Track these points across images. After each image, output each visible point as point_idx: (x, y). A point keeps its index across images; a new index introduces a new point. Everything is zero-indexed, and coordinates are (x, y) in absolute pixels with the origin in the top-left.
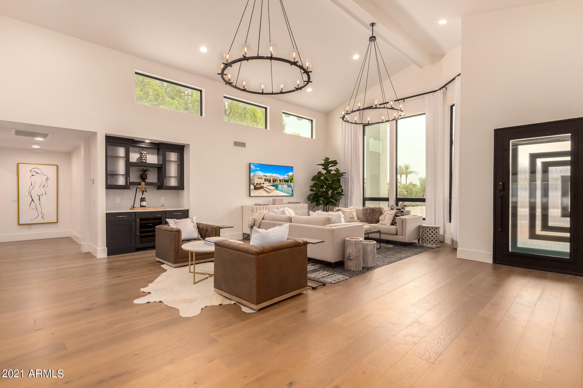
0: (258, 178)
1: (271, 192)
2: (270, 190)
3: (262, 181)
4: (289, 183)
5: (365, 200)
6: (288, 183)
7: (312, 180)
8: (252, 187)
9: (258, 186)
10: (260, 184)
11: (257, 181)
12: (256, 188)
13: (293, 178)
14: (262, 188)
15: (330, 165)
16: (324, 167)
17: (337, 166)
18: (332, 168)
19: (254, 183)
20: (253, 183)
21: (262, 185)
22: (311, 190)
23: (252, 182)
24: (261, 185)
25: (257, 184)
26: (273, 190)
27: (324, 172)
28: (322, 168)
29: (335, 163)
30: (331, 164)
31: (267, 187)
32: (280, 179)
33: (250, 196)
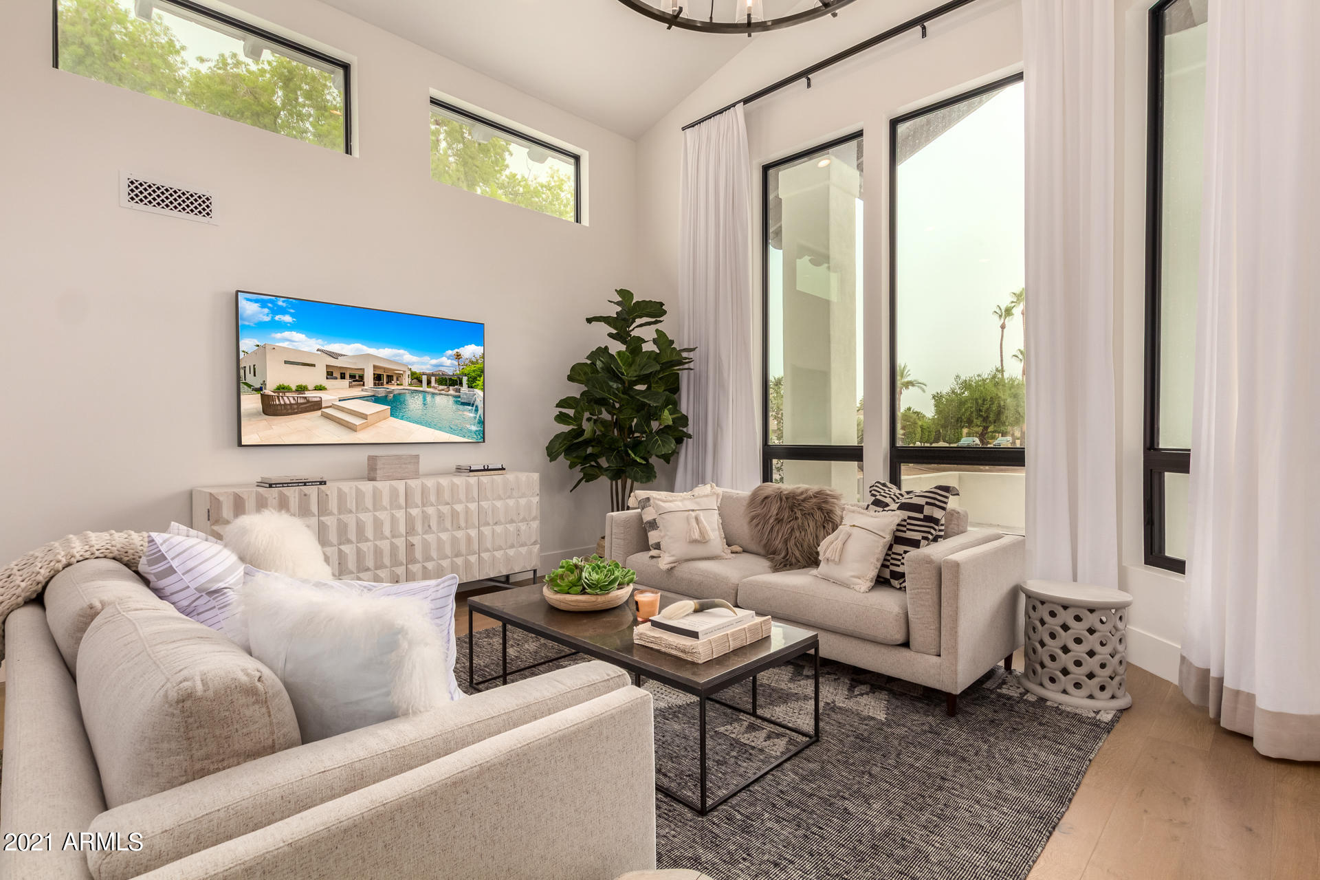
0: (286, 362)
1: (364, 427)
2: (363, 416)
3: (315, 376)
4: (464, 389)
5: (770, 454)
6: (458, 391)
7: (570, 378)
8: (251, 402)
9: (289, 398)
10: (301, 389)
11: (276, 376)
12: (271, 408)
13: (483, 371)
14: (316, 406)
15: (638, 321)
16: (614, 331)
17: (666, 325)
18: (645, 332)
19: (264, 383)
20: (258, 386)
21: (312, 395)
22: (561, 418)
23: (250, 379)
24: (307, 394)
25: (282, 389)
26: (379, 417)
27: (616, 347)
28: (611, 335)
29: (655, 310)
30: (641, 317)
31: (342, 404)
32: (416, 369)
33: (240, 444)
